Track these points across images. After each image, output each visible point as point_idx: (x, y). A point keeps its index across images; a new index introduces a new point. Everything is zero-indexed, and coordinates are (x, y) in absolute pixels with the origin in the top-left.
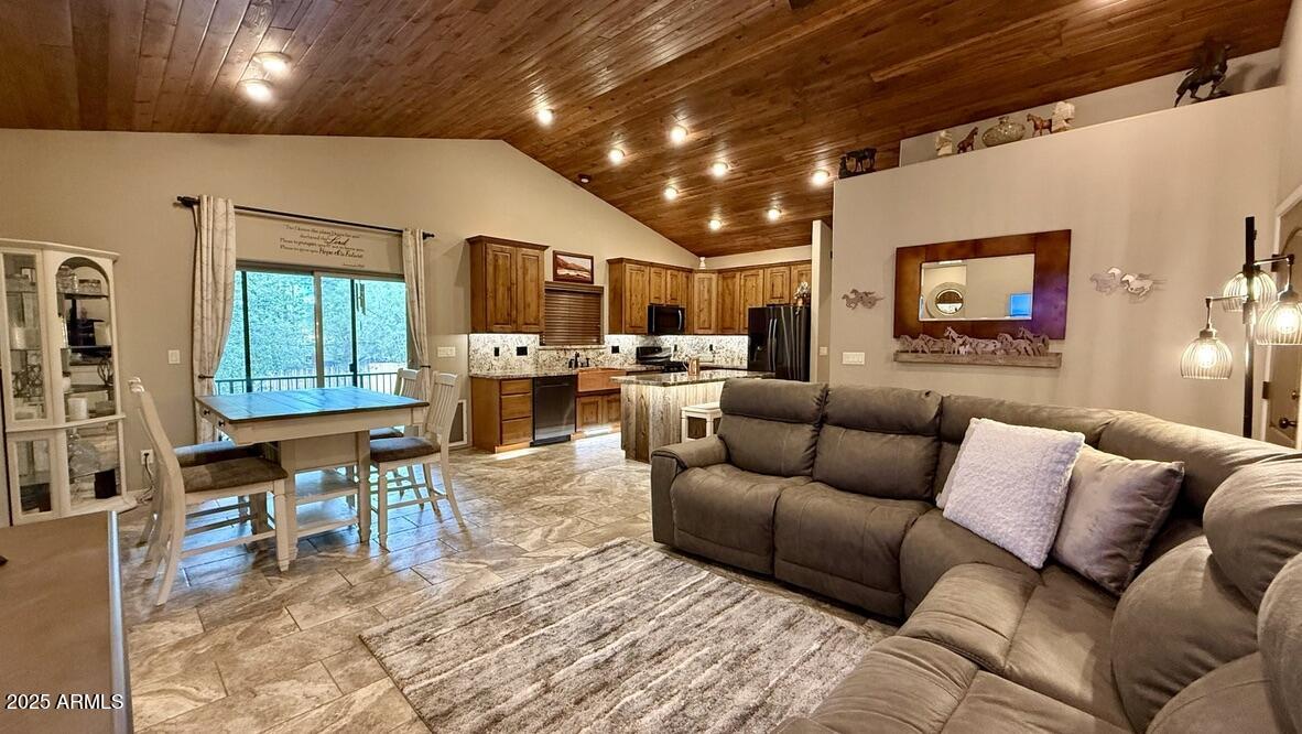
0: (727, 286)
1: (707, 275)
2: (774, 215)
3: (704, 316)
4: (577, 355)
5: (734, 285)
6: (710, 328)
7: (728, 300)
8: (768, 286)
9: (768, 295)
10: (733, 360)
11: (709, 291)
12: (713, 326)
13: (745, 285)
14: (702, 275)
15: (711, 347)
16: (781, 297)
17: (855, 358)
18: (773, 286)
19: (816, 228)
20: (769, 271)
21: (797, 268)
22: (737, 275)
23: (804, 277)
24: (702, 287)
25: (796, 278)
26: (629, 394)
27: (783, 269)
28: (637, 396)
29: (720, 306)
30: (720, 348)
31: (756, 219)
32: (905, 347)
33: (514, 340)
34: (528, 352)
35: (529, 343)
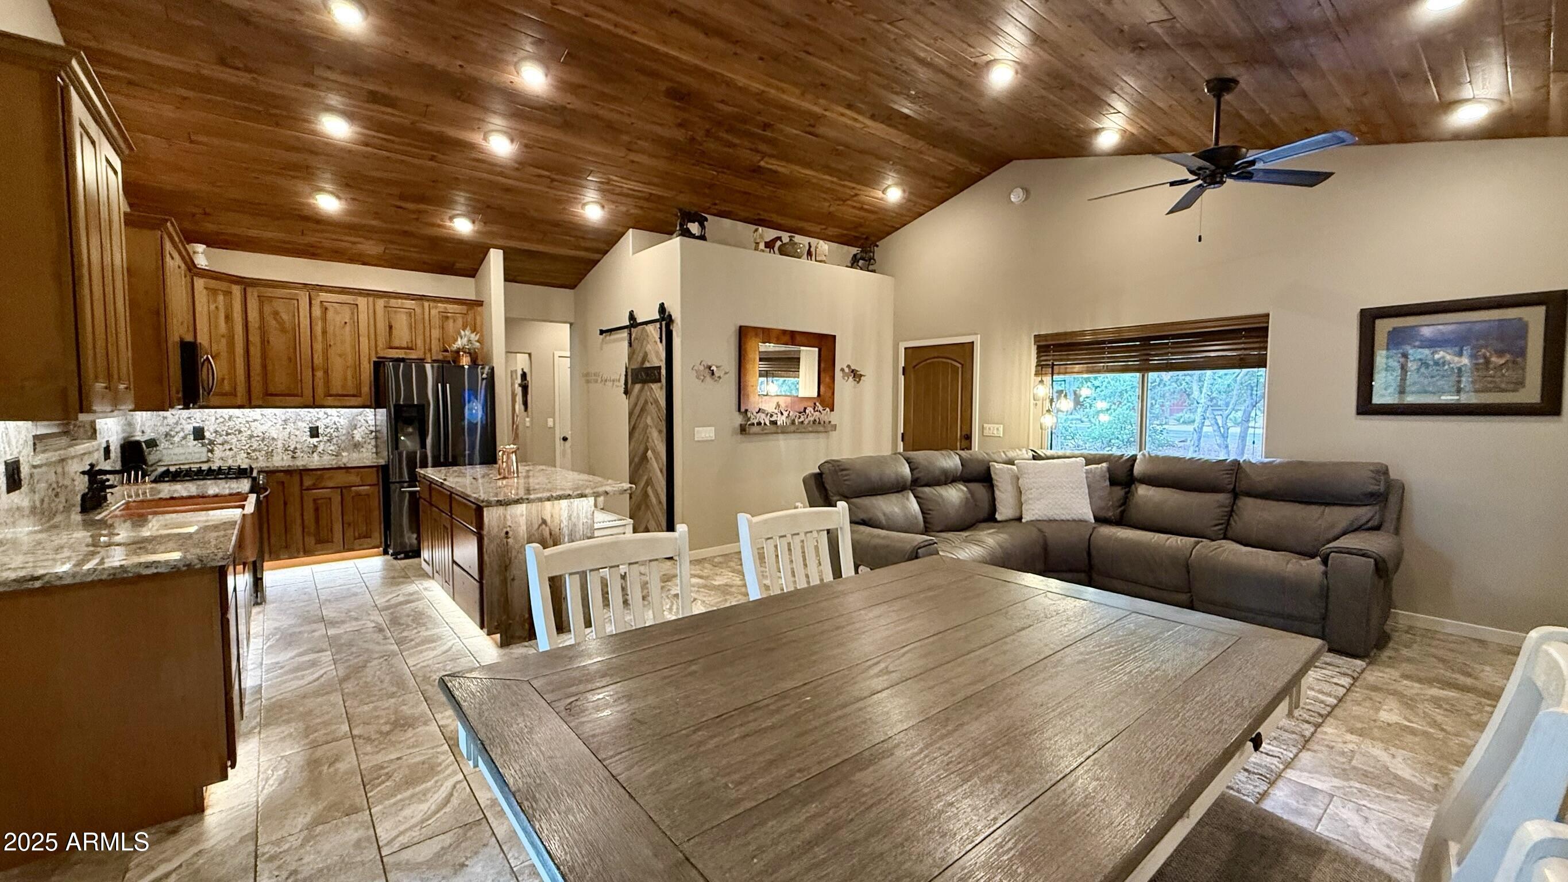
0: (276, 314)
1: (223, 285)
2: (463, 226)
4: (95, 473)
5: (295, 313)
7: (278, 342)
8: (382, 326)
9: (382, 342)
10: (270, 454)
11: (228, 318)
12: (241, 389)
13: (324, 319)
14: (213, 284)
15: (199, 434)
16: (408, 348)
17: (706, 433)
18: (391, 327)
19: (495, 259)
20: (381, 303)
21: (436, 307)
22: (304, 298)
23: (451, 321)
24: (213, 307)
25: (436, 321)
26: (509, 523)
27: (409, 304)
28: (530, 524)
29: (255, 351)
30: (228, 434)
31: (417, 219)
32: (752, 421)
33: (1, 438)
34: (22, 478)
35: (19, 445)
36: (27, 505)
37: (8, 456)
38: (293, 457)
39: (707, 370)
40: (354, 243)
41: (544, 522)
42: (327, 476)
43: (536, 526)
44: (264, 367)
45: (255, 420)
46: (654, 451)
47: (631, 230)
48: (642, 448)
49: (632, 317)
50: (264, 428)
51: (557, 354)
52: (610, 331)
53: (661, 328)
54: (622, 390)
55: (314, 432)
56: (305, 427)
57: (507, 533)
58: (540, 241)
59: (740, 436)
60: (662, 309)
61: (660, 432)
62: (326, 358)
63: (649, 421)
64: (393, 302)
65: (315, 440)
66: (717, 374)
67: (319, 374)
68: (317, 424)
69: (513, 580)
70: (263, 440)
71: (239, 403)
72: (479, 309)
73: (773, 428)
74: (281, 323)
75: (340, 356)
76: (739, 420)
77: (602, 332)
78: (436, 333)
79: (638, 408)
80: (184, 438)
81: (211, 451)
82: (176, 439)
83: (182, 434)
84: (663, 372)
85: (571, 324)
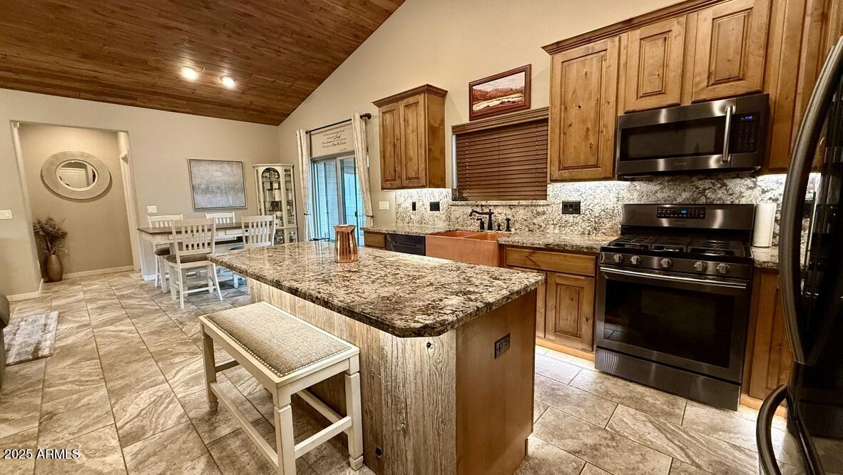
33: (428, 195)
34: (441, 208)
35: (441, 198)
36: (443, 217)
37: (433, 201)
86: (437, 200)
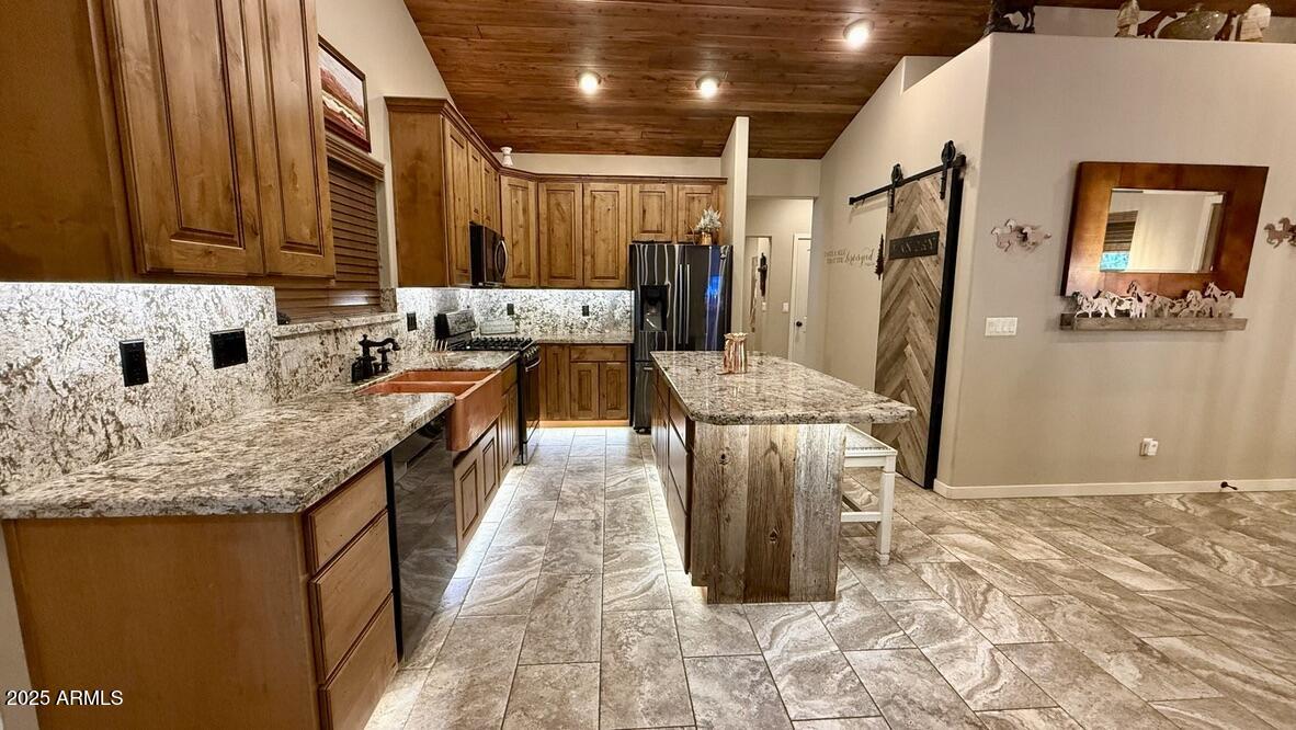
0: (558, 205)
1: (522, 182)
2: (709, 90)
3: (519, 254)
4: (366, 344)
5: (571, 203)
6: (527, 276)
7: (560, 230)
8: (637, 211)
9: (636, 228)
11: (525, 211)
12: (533, 273)
13: (593, 206)
14: (515, 181)
15: (510, 309)
16: (658, 232)
17: (1004, 325)
18: (644, 211)
19: (741, 127)
20: (637, 187)
21: (683, 189)
22: (578, 187)
23: (696, 202)
24: (514, 201)
25: (683, 203)
26: (727, 444)
27: (661, 187)
28: (753, 447)
29: (544, 239)
30: (529, 311)
31: (666, 91)
32: (1084, 310)
33: (200, 309)
34: (250, 350)
35: (248, 316)
36: (260, 379)
37: (220, 328)
38: (571, 332)
39: (1015, 234)
40: (617, 131)
41: (773, 447)
42: (588, 351)
43: (761, 452)
44: (549, 252)
45: (546, 299)
46: (916, 346)
47: (904, 58)
48: (897, 342)
49: (897, 172)
50: (551, 306)
51: (797, 236)
52: (863, 198)
53: (944, 179)
54: (874, 268)
55: (586, 311)
56: (579, 305)
57: (723, 457)
58: (790, 97)
59: (1058, 332)
60: (949, 150)
61: (929, 321)
62: (593, 242)
63: (912, 307)
64: (648, 187)
65: (586, 318)
66: (1031, 239)
67: (588, 258)
68: (588, 304)
69: (728, 520)
70: (551, 317)
71: (532, 285)
72: (724, 187)
73: (1123, 322)
74: (562, 213)
75: (604, 240)
76: (1059, 307)
77: (852, 201)
78: (682, 215)
79: (896, 291)
80: (502, 313)
81: (518, 324)
82: (497, 314)
83: (500, 310)
84: (943, 239)
85: (815, 199)
86: (236, 325)
